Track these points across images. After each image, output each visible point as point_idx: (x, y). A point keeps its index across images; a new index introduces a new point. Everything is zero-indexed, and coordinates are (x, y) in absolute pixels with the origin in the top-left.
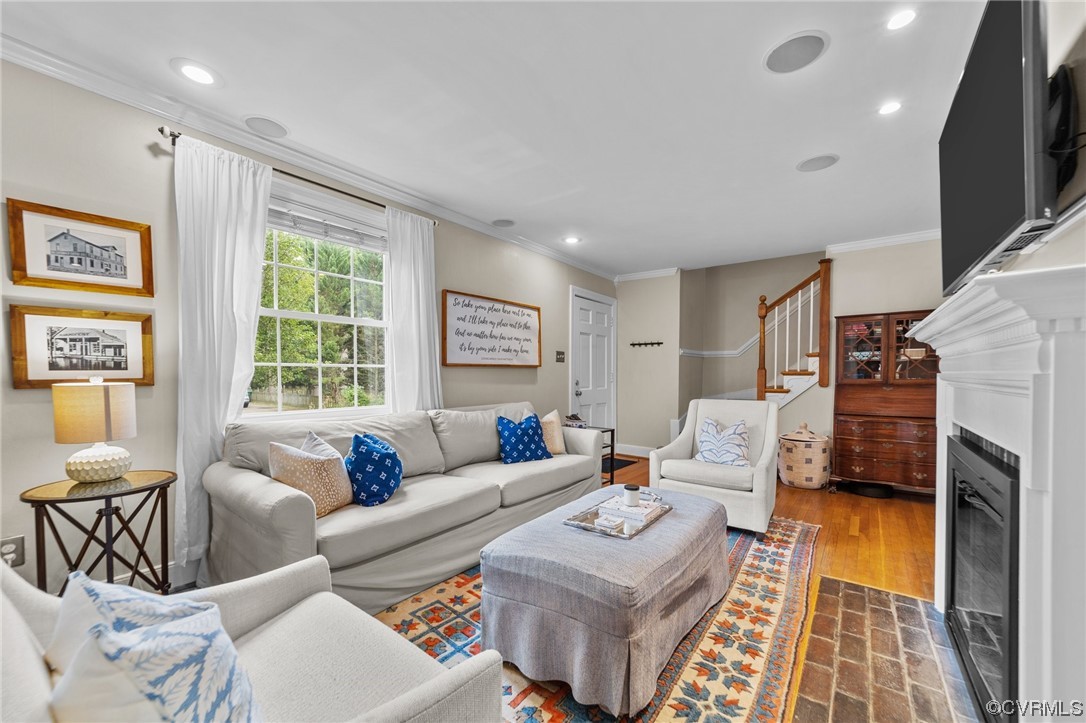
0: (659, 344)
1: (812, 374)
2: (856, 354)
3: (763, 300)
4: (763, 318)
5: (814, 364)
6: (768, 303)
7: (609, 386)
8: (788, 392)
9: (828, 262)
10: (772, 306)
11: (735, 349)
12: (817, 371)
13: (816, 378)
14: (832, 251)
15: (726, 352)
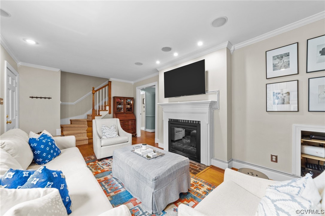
0: (49, 98)
1: (107, 111)
2: (119, 106)
3: (93, 89)
4: (93, 94)
5: (107, 108)
6: (95, 89)
7: (16, 117)
8: (101, 116)
9: (111, 82)
10: (96, 91)
11: (73, 102)
12: (108, 110)
13: (108, 112)
14: (111, 79)
15: (69, 103)
